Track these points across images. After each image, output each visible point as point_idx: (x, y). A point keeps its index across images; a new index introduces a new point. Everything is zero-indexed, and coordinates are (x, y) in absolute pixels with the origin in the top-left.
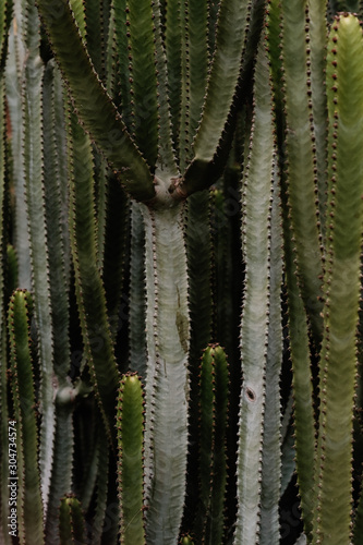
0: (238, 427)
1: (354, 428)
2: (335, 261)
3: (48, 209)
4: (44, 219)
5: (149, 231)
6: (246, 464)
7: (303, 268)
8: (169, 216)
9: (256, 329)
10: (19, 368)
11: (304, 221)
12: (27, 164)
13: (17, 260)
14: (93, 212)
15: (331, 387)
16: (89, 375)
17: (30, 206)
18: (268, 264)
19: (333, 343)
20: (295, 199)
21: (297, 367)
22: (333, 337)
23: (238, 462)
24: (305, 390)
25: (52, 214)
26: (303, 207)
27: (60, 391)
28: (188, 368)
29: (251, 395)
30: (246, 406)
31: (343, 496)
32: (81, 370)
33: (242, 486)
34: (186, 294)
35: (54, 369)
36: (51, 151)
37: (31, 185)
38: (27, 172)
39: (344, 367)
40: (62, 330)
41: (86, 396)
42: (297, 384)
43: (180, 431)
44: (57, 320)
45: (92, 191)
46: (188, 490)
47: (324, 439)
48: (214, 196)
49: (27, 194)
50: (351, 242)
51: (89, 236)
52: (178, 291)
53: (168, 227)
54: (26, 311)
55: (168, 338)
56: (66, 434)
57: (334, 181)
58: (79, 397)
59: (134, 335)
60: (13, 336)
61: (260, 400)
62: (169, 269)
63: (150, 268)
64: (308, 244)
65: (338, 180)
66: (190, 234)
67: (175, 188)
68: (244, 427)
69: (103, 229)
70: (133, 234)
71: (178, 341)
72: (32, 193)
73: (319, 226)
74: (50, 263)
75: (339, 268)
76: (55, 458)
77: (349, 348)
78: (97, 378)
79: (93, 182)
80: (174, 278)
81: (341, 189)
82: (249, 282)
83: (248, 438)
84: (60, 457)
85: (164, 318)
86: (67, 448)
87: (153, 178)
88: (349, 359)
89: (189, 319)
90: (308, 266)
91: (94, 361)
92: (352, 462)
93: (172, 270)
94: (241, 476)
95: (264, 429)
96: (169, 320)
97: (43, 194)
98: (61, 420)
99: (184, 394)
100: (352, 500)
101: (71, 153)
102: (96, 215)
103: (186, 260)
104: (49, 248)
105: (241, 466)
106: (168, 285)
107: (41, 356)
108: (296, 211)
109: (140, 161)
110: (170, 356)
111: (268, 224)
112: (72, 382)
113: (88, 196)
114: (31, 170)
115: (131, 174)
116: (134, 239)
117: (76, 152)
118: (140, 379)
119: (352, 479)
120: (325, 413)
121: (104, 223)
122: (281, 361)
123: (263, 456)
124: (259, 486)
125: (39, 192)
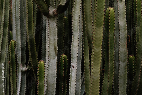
0: (70, 75)
1: (100, 73)
2: (96, 28)
3: (21, 20)
4: (20, 22)
5: (47, 24)
6: (71, 85)
7: (88, 31)
8: (53, 20)
9: (75, 50)
10: (12, 61)
11: (88, 18)
12: (15, 8)
13: (12, 35)
14: (33, 19)
15: (94, 62)
16: (31, 63)
17: (16, 18)
18: (79, 32)
19: (95, 50)
20: (86, 12)
21: (85, 58)
22: (95, 48)
23: (69, 85)
24: (87, 64)
25: (22, 21)
26: (88, 14)
27: (23, 68)
28: (57, 60)
29: (73, 67)
30: (72, 70)
31: (97, 91)
32: (29, 63)
33: (70, 91)
34: (57, 41)
35: (21, 62)
36: (22, 4)
37: (16, 13)
38: (15, 9)
39: (98, 57)
40: (24, 52)
41: (30, 69)
42: (85, 62)
43: (54, 77)
44: (22, 49)
45: (32, 14)
46: (56, 93)
47: (92, 76)
48: (65, 18)
49: (15, 15)
50: (101, 23)
51: (31, 26)
52: (55, 40)
53: (52, 23)
54: (14, 46)
55: (52, 52)
56: (24, 80)
57: (96, 6)
58: (28, 70)
59: (43, 54)
60: (10, 52)
61: (76, 68)
62: (52, 34)
63: (47, 34)
64: (89, 24)
65: (98, 6)
66: (58, 25)
67: (55, 12)
68: (71, 75)
69: (35, 25)
70: (43, 27)
71: (54, 53)
72: (17, 15)
73: (92, 19)
74: (21, 34)
75: (97, 30)
76: (21, 86)
77: (99, 51)
78: (33, 64)
79: (33, 11)
80: (54, 36)
81: (98, 9)
82: (73, 37)
83: (72, 78)
84: (22, 86)
85: (51, 47)
86: (24, 84)
87: (49, 9)
88: (99, 54)
89: (57, 47)
90: (89, 30)
91: (32, 60)
92: (100, 82)
93: (53, 34)
94: (70, 88)
95: (77, 76)
96: (52, 48)
97: (19, 15)
98: (23, 76)
99: (56, 67)
100: (99, 92)
101: (27, 4)
102: (33, 20)
103: (57, 32)
104: (21, 30)
105: (70, 86)
106: (52, 38)
107: (18, 59)
108: (86, 15)
109: (45, 4)
110: (52, 57)
111: (79, 21)
112: (26, 66)
113: (31, 15)
114: (16, 9)
115: (43, 8)
116: (44, 28)
117: (28, 3)
118: (44, 62)
119: (99, 87)
120: (93, 69)
121: (35, 23)
122: (81, 58)
123: (76, 83)
124: (75, 91)
125: (18, 15)
